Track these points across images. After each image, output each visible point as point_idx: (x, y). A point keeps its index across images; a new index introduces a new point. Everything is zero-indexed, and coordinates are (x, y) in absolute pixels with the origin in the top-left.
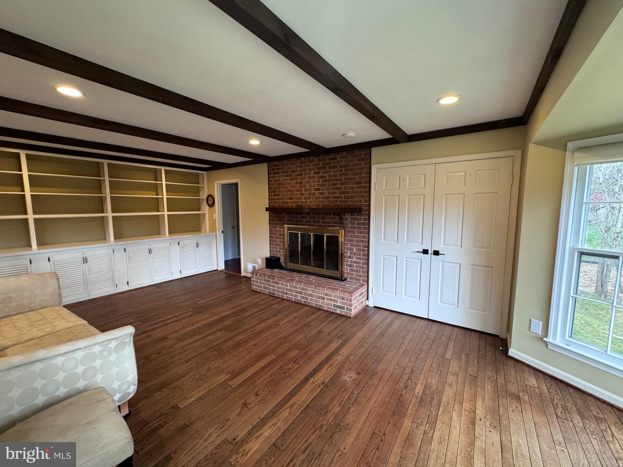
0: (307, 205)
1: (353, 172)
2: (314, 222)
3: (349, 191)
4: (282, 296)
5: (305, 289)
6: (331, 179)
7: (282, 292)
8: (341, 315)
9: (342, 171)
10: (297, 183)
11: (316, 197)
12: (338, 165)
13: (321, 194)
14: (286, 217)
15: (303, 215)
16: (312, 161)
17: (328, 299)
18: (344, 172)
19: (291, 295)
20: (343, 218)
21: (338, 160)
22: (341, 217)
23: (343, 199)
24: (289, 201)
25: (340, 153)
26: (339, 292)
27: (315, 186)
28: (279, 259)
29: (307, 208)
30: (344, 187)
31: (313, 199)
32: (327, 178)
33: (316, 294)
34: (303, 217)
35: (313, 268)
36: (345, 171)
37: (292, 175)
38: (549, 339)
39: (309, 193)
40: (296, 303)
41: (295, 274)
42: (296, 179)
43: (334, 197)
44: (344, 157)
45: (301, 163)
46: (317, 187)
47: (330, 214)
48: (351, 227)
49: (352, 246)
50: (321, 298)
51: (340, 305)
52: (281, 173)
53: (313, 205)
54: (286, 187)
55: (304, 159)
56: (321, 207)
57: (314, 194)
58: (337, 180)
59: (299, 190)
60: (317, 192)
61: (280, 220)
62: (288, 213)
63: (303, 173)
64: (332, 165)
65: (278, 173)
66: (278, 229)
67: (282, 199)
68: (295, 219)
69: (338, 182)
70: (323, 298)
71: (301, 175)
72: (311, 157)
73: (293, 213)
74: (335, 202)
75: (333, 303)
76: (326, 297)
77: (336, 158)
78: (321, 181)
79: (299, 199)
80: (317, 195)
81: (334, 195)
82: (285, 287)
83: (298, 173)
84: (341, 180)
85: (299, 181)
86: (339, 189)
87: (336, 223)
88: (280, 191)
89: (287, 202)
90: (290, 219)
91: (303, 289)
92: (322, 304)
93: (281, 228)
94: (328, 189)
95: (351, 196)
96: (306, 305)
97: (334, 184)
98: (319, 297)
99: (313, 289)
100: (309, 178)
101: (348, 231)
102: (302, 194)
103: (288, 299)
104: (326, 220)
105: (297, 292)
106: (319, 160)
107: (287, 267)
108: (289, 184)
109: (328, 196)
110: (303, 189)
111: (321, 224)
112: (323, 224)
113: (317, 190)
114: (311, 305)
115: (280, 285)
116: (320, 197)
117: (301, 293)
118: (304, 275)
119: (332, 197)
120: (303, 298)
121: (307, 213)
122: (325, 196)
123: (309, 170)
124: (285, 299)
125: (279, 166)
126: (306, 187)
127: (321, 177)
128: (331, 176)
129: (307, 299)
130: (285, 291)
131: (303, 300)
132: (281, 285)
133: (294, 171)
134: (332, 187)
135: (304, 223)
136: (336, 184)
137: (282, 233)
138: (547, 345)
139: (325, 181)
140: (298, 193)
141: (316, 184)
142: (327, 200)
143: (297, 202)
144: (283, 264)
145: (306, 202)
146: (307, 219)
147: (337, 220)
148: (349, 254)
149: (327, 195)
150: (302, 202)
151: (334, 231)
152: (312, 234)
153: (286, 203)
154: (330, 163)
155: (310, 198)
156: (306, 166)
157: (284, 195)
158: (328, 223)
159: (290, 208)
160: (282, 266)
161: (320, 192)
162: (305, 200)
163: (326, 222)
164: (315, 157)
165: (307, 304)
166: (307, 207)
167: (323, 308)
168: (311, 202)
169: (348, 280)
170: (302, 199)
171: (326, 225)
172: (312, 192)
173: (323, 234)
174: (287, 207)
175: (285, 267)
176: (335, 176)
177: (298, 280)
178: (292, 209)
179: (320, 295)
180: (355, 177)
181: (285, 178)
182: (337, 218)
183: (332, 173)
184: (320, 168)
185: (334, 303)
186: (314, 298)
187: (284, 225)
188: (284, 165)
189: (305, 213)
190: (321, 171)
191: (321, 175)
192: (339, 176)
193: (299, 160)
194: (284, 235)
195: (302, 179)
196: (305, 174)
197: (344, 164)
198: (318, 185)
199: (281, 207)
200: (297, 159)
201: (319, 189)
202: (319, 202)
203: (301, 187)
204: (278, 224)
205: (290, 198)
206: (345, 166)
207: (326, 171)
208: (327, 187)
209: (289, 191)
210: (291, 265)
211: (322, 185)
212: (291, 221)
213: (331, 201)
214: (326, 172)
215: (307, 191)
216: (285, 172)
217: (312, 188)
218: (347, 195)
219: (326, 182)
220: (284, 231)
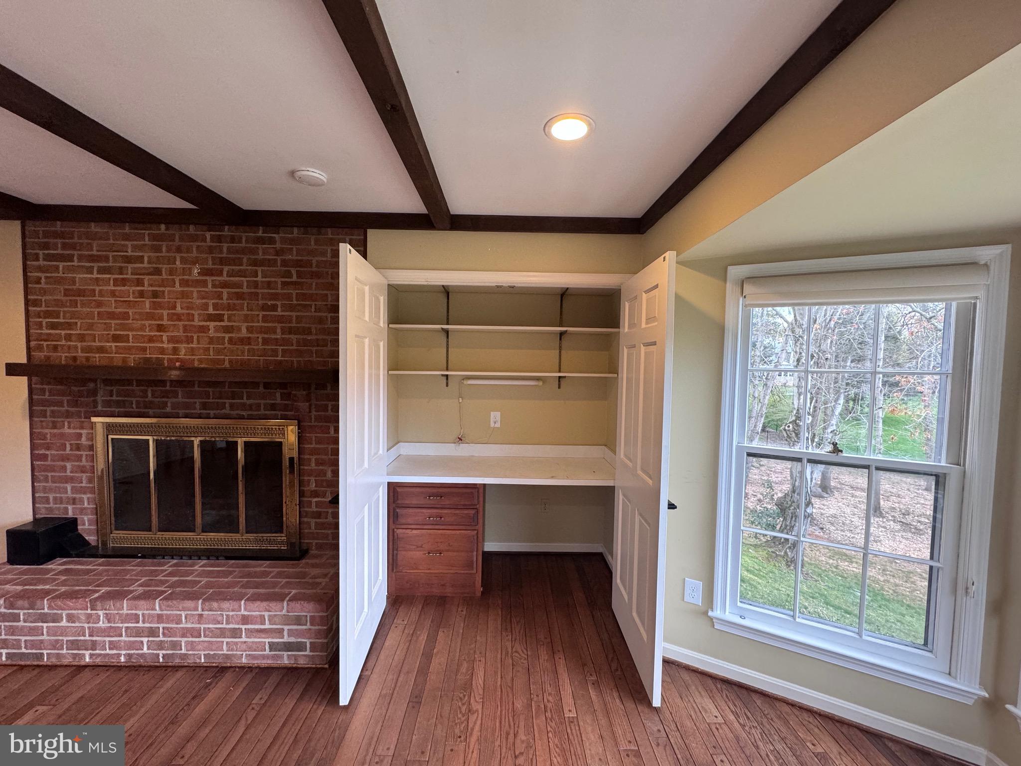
0: (178, 360)
1: (321, 281)
2: (204, 406)
3: (310, 328)
4: (75, 656)
5: (168, 616)
6: (257, 294)
7: (74, 645)
8: (296, 669)
9: (288, 274)
10: (141, 294)
11: (211, 338)
12: (279, 258)
13: (227, 330)
14: (101, 393)
15: (165, 386)
16: (194, 238)
17: (250, 632)
18: (294, 278)
19: (113, 646)
20: (295, 395)
21: (278, 245)
22: (290, 394)
23: (294, 347)
24: (113, 344)
25: (282, 228)
26: (288, 605)
27: (205, 307)
28: (74, 522)
29: (176, 368)
30: (297, 317)
31: (198, 343)
32: (245, 290)
33: (211, 626)
34: (166, 395)
35: (204, 536)
36: (299, 276)
37: (121, 271)
38: (716, 613)
39: (185, 326)
40: (134, 668)
41: (132, 567)
42: (139, 283)
43: (266, 341)
44: (292, 241)
45: (154, 238)
46: (211, 310)
47: (256, 385)
48: (318, 418)
49: (322, 464)
50: (228, 633)
51: (292, 640)
52: (80, 260)
53: (200, 361)
54: (99, 304)
55: (167, 229)
56: (227, 365)
57: (204, 329)
58: (275, 297)
59: (150, 316)
60: (212, 325)
61: (75, 404)
62: (107, 382)
63: (164, 268)
64: (260, 256)
65: (70, 258)
66: (66, 430)
67: (82, 338)
68: (134, 400)
69: (279, 303)
70: (236, 633)
71: (158, 272)
72: (191, 227)
73: (129, 382)
74: (270, 353)
75: (267, 640)
76: (243, 627)
77: (272, 241)
78: (225, 296)
79: (151, 340)
80: (212, 333)
81: (266, 336)
82: (86, 625)
83: (146, 265)
84: (289, 297)
85: (151, 289)
86: (280, 319)
87: (273, 407)
88: (73, 315)
89: (102, 347)
90: (114, 398)
91: (160, 619)
92: (232, 650)
93: (82, 428)
94: (246, 319)
95: (318, 340)
96: (173, 667)
97: (264, 308)
98: (222, 633)
99: (200, 612)
100: (185, 283)
101: (311, 427)
102: (160, 328)
103: (98, 661)
104: (245, 400)
105: (139, 633)
106: (219, 239)
107: (104, 544)
108: (113, 294)
109: (249, 338)
110: (165, 313)
111: (227, 411)
112: (234, 413)
113: (211, 318)
114: (190, 661)
115: (64, 623)
116: (224, 337)
117: (152, 632)
118: (169, 565)
119: (260, 340)
120: (160, 646)
121: (180, 383)
122: (239, 335)
123: (184, 261)
124: (86, 666)
125: (72, 238)
126: (174, 307)
127: (225, 285)
128: (256, 285)
129: (176, 645)
130: (87, 638)
131: (161, 653)
132: (68, 621)
133: (128, 260)
134: (261, 313)
135: (168, 409)
136: (274, 308)
137: (84, 441)
138: (713, 622)
139: (240, 296)
140: (147, 323)
141: (211, 302)
142: (247, 347)
143: (144, 349)
144: (92, 539)
145: (175, 351)
146: (180, 399)
147: (279, 401)
148: (313, 486)
149: (244, 333)
150: (162, 351)
151: (268, 430)
152: (196, 441)
153: (101, 350)
154: (254, 251)
155: (189, 340)
156: (174, 248)
157: (91, 327)
158: (251, 409)
159: (118, 368)
160: (87, 543)
161: (222, 324)
162: (171, 346)
163: (243, 406)
164: (205, 228)
165: (177, 661)
166: (178, 364)
167: (236, 662)
168: (192, 351)
169: (313, 552)
170: (162, 342)
171: (244, 413)
172: (197, 322)
173: (235, 439)
174: (104, 363)
175: (98, 546)
176: (269, 285)
177: (141, 590)
178: (125, 368)
179: (224, 626)
180: (327, 295)
181: (95, 275)
182: (278, 395)
183: (259, 278)
184: (222, 261)
185: (270, 640)
186: (203, 639)
187: (94, 419)
188: (94, 237)
189: (171, 381)
190: (226, 269)
191: (224, 278)
192: (282, 289)
193: (150, 229)
194: (91, 448)
195: (160, 286)
196: (171, 272)
197: (295, 258)
198: (216, 307)
199: (81, 361)
200: (141, 226)
201: (219, 318)
202: (218, 352)
203: (155, 306)
204: (68, 415)
205: (116, 338)
206: (298, 264)
207: (240, 271)
208: (245, 312)
209: (112, 316)
210: (122, 538)
211: (229, 307)
212: (118, 404)
213: (258, 350)
214: (242, 274)
215: (180, 320)
216: (93, 259)
217: (196, 313)
218: (305, 337)
219: (244, 299)
220: (91, 438)
